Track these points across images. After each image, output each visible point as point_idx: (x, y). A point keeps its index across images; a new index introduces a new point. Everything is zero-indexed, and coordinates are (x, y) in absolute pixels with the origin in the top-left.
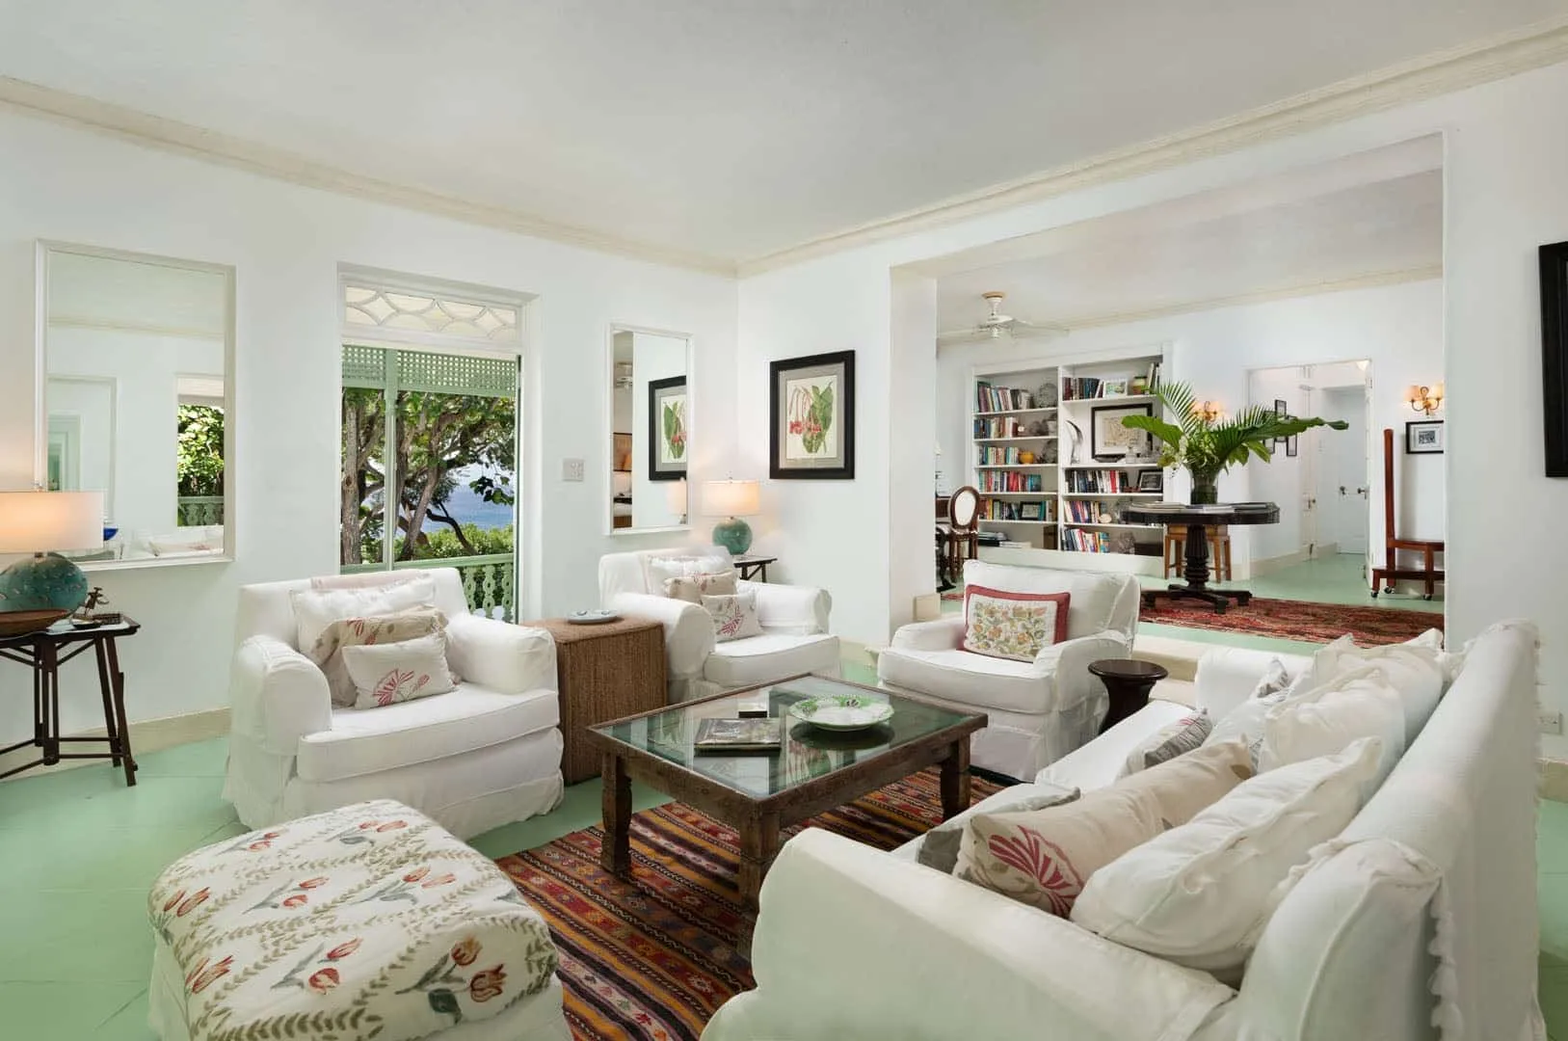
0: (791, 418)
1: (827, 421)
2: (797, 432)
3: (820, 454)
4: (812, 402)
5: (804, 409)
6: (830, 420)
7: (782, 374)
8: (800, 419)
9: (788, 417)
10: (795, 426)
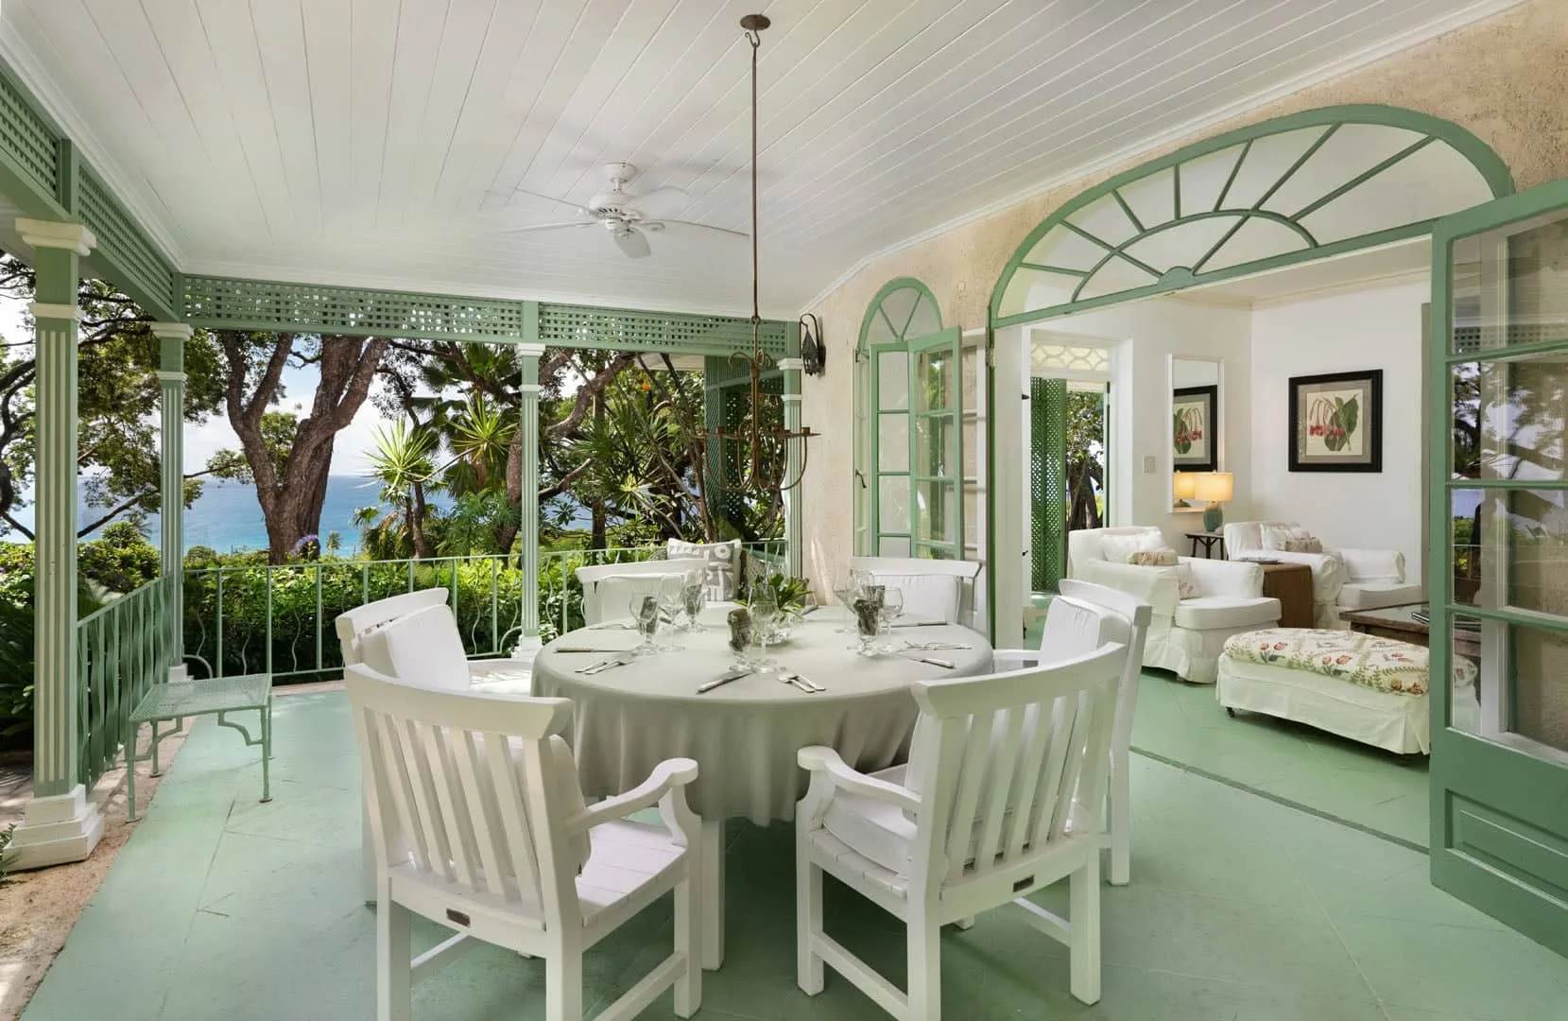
0: (1311, 423)
1: (1351, 426)
2: (1317, 434)
3: (1345, 451)
4: (1334, 411)
5: (1325, 413)
6: (1355, 424)
7: (1301, 388)
8: (1322, 424)
9: (1308, 422)
10: (1315, 430)
